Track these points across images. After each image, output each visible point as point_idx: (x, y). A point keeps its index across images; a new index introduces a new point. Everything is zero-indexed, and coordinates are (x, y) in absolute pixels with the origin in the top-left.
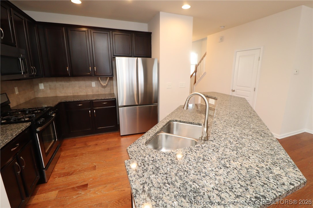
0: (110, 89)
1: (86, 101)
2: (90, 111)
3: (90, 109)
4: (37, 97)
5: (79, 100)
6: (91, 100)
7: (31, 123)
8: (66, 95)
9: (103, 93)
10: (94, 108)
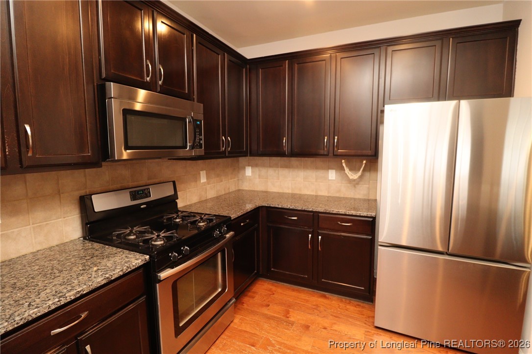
0: (369, 188)
1: (304, 211)
2: (310, 235)
3: (311, 230)
4: (242, 188)
5: (291, 208)
6: (316, 212)
7: (150, 258)
8: (281, 191)
9: (349, 196)
10: (320, 231)
